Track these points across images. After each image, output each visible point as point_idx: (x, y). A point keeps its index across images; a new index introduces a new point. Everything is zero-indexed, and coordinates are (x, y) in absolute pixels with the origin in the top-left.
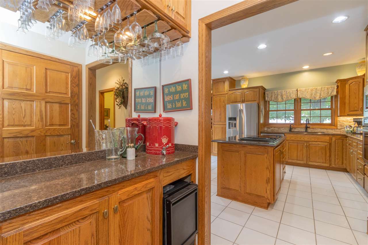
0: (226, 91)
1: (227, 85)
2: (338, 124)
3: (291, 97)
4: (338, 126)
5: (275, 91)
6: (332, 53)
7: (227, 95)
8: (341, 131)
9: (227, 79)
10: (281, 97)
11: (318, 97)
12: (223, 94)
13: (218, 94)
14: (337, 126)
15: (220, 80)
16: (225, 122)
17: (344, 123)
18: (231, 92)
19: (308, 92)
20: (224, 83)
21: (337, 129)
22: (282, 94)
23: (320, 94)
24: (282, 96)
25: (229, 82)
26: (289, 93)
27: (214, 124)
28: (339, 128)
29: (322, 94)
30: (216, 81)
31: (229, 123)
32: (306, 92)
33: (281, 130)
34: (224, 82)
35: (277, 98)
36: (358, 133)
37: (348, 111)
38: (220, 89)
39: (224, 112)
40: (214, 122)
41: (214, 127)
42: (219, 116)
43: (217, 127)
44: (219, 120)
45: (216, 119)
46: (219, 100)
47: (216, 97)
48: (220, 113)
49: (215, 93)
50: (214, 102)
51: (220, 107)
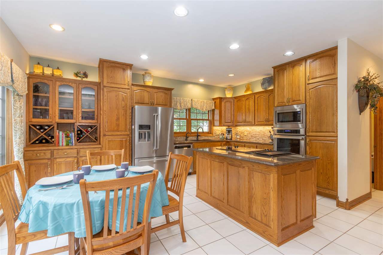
0: (127, 84)
2: (214, 132)
3: (187, 106)
4: (214, 134)
5: (174, 97)
6: (234, 75)
7: (128, 90)
8: (215, 138)
9: (128, 66)
10: (179, 105)
11: (205, 109)
13: (113, 85)
14: (212, 134)
17: (216, 131)
18: (135, 88)
19: (199, 103)
20: (123, 72)
21: (213, 136)
22: (180, 102)
23: (206, 107)
24: (180, 103)
26: (186, 101)
28: (214, 135)
29: (207, 107)
31: (140, 133)
32: (197, 104)
33: (178, 139)
34: (124, 70)
35: (176, 105)
36: (229, 138)
37: (224, 122)
38: (118, 80)
39: (124, 116)
40: (106, 131)
41: (105, 140)
42: (116, 122)
43: (112, 140)
44: (116, 128)
45: (109, 127)
46: (116, 97)
47: (110, 91)
48: (117, 116)
49: (108, 82)
50: (105, 98)
51: (116, 108)
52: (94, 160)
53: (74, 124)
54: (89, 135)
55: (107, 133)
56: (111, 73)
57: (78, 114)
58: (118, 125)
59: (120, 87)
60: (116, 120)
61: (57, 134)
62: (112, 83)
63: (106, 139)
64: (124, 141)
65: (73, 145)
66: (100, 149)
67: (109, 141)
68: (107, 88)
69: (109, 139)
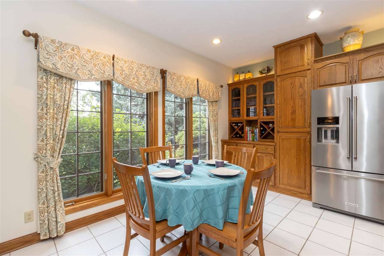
0: (306, 64)
1: (309, 51)
7: (309, 72)
9: (309, 39)
12: (300, 71)
13: (287, 72)
15: (293, 44)
16: (310, 126)
18: (320, 65)
20: (301, 50)
25: (313, 45)
27: (278, 132)
30: (282, 47)
31: (319, 130)
34: (302, 47)
38: (294, 63)
39: (302, 108)
40: (279, 127)
41: (278, 137)
42: (291, 116)
43: (286, 137)
44: (291, 124)
45: (283, 122)
46: (291, 84)
47: (285, 79)
48: (292, 109)
49: (281, 70)
50: (279, 89)
51: (292, 98)
52: (268, 158)
53: (257, 120)
54: (270, 131)
55: (280, 130)
56: (285, 58)
57: (261, 111)
58: (294, 120)
59: (296, 71)
60: (291, 114)
61: (246, 130)
62: (287, 69)
63: (280, 136)
64: (302, 141)
65: (257, 140)
66: (274, 147)
67: (283, 139)
68: (281, 76)
69: (283, 136)
